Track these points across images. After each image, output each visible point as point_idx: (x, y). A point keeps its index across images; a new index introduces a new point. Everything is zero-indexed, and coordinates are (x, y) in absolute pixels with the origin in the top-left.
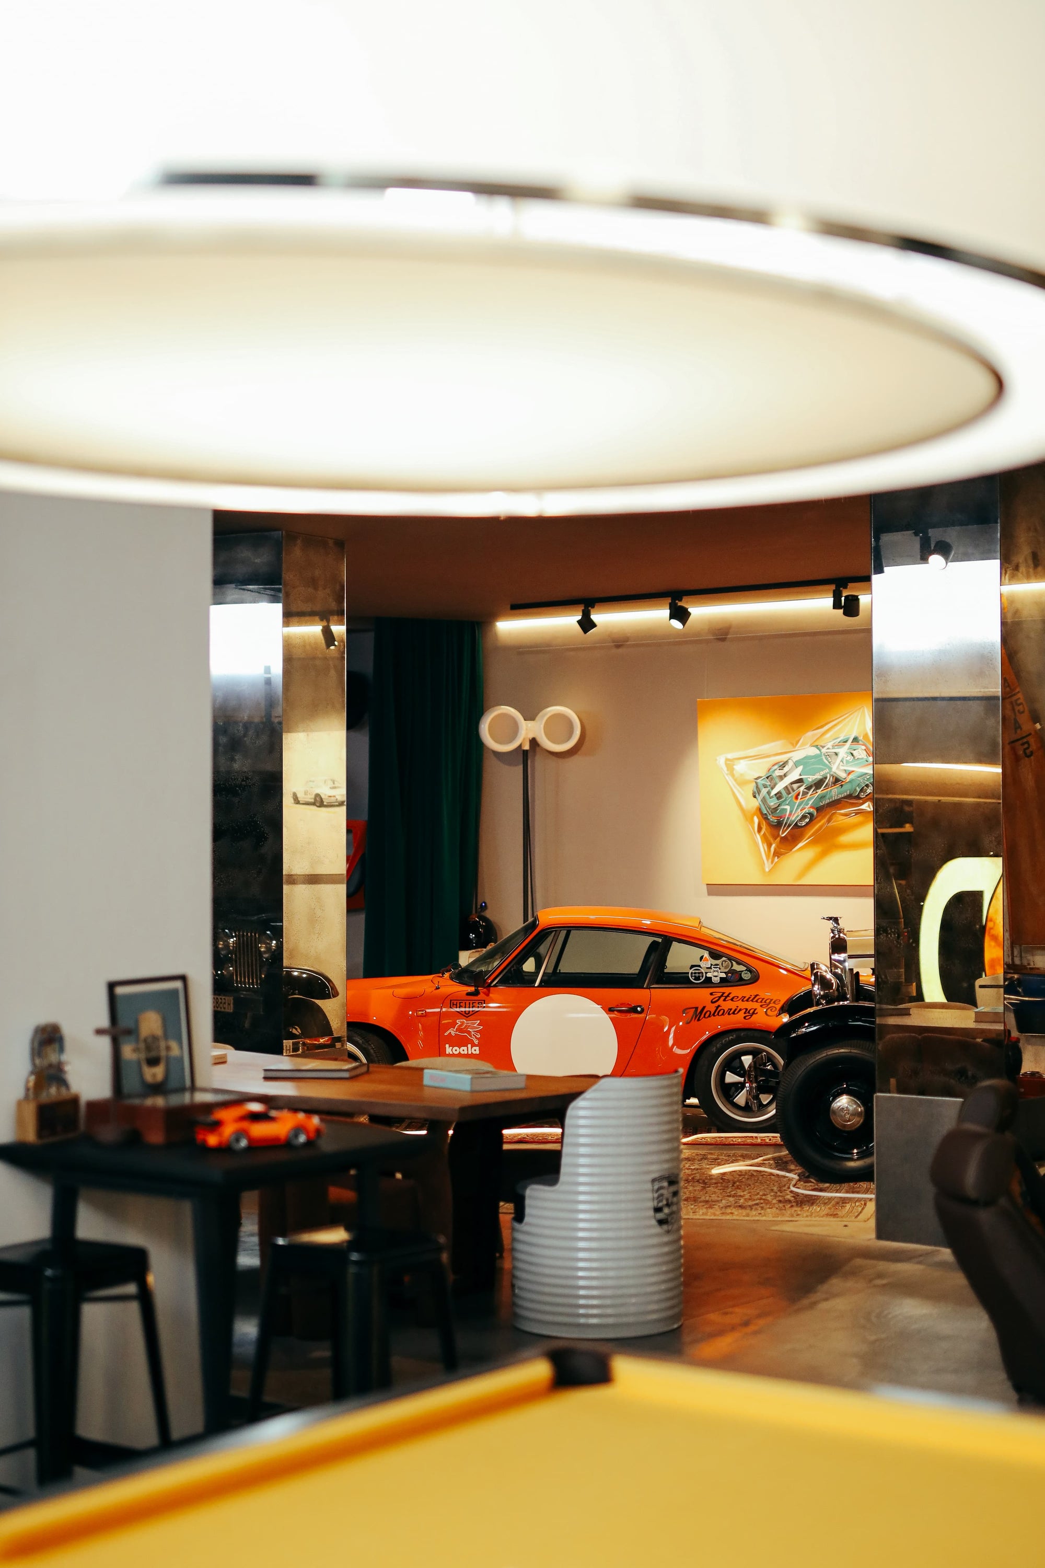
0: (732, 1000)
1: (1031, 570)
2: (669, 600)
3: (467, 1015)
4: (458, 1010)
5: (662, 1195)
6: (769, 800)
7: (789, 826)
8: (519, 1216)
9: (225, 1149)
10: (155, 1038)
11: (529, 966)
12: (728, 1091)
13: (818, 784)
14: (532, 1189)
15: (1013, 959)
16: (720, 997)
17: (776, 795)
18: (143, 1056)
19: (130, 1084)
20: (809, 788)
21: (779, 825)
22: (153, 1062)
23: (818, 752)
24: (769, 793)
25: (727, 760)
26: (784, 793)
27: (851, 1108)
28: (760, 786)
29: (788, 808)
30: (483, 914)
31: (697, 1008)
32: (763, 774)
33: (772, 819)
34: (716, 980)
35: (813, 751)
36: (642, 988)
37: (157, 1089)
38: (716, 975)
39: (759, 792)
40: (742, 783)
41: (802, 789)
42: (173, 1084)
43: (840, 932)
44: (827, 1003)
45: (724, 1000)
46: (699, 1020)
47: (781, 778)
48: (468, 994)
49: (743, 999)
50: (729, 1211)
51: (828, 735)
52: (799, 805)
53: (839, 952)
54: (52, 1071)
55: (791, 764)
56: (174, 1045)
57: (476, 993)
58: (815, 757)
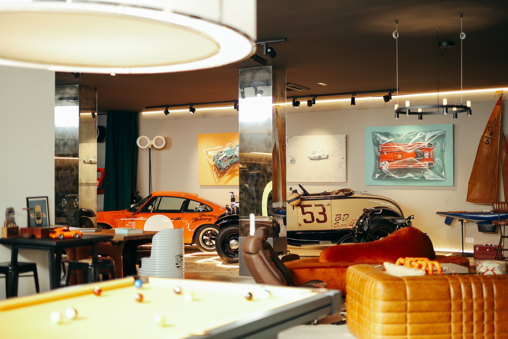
0: (205, 216)
1: (281, 97)
2: (189, 106)
3: (132, 221)
4: (129, 219)
5: (178, 260)
6: (217, 162)
7: (223, 169)
8: (140, 267)
9: (57, 239)
10: (39, 212)
11: (150, 208)
12: (204, 241)
13: (231, 158)
14: (143, 259)
15: (283, 205)
16: (202, 215)
17: (219, 160)
18: (36, 217)
19: (32, 224)
20: (228, 159)
21: (220, 169)
22: (39, 218)
23: (231, 149)
24: (217, 160)
25: (206, 151)
26: (222, 160)
27: (235, 243)
28: (215, 158)
29: (223, 164)
30: (138, 194)
31: (196, 218)
32: (216, 155)
33: (218, 167)
34: (201, 211)
35: (229, 148)
36: (181, 213)
37: (40, 225)
38: (201, 209)
39: (215, 160)
40: (210, 157)
41: (226, 159)
42: (44, 224)
43: (233, 196)
44: (229, 215)
45: (203, 216)
46: (196, 221)
47: (221, 156)
48: (132, 215)
49: (208, 216)
50: (201, 270)
51: (233, 144)
52: (226, 163)
53: (233, 202)
54: (12, 220)
55: (223, 152)
56: (44, 214)
57: (134, 215)
58: (230, 150)
